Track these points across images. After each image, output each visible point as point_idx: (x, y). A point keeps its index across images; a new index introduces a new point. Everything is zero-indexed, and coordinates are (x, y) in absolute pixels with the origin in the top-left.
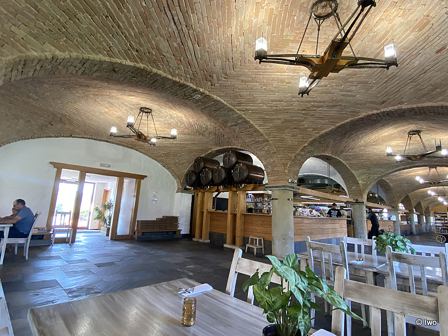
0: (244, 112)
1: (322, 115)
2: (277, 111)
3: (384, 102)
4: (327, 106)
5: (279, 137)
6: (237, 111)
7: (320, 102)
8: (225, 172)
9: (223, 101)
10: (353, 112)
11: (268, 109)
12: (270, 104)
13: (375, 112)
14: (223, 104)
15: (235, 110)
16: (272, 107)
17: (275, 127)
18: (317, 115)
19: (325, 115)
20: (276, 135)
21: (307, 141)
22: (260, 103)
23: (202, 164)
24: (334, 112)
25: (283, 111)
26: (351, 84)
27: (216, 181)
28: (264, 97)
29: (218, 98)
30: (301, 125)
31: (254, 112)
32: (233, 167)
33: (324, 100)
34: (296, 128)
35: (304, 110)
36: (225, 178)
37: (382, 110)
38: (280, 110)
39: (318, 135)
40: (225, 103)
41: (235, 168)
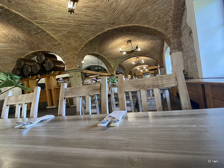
0: (40, 25)
1: (88, 30)
2: (62, 26)
3: (114, 23)
4: (89, 24)
5: (67, 42)
6: (35, 23)
7: (85, 21)
8: (40, 66)
9: (22, 15)
10: (102, 28)
11: (56, 23)
12: (56, 20)
13: (111, 28)
14: (22, 17)
15: (33, 22)
16: (58, 22)
17: (63, 35)
18: (85, 29)
19: (89, 30)
20: (65, 41)
21: (83, 45)
22: (50, 19)
23: (23, 63)
24: (93, 28)
25: (65, 25)
26: (98, 12)
27: (35, 72)
28: (51, 15)
29: (17, 13)
30: (78, 35)
31: (47, 25)
32: (44, 62)
33: (87, 20)
34: (75, 37)
35: (78, 26)
36: (40, 70)
37: (114, 28)
38: (64, 25)
39: (88, 41)
40: (24, 17)
41: (46, 62)
